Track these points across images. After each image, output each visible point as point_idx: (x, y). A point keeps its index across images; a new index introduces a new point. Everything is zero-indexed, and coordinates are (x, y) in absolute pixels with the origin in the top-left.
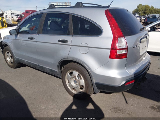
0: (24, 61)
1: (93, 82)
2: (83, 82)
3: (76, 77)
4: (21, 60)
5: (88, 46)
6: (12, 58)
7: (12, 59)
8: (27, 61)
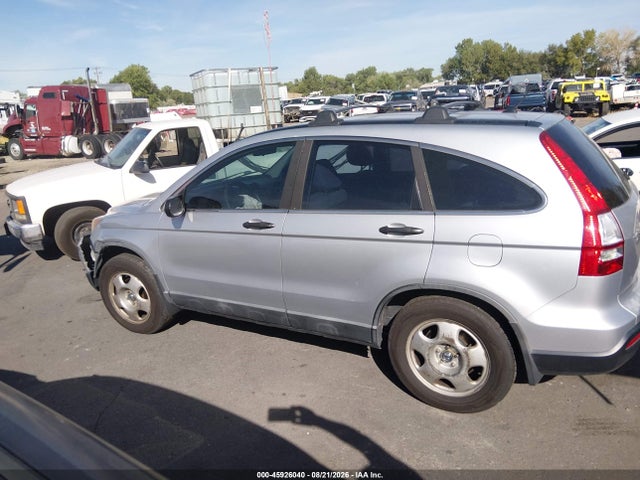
0: (217, 302)
1: (527, 351)
2: (478, 355)
3: (452, 341)
4: (201, 299)
5: (499, 242)
6: (146, 298)
7: (145, 300)
8: (229, 304)
